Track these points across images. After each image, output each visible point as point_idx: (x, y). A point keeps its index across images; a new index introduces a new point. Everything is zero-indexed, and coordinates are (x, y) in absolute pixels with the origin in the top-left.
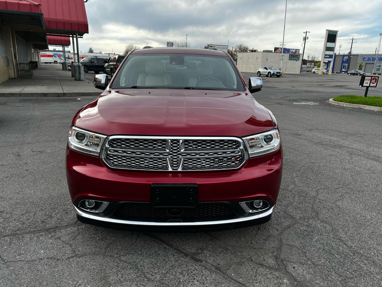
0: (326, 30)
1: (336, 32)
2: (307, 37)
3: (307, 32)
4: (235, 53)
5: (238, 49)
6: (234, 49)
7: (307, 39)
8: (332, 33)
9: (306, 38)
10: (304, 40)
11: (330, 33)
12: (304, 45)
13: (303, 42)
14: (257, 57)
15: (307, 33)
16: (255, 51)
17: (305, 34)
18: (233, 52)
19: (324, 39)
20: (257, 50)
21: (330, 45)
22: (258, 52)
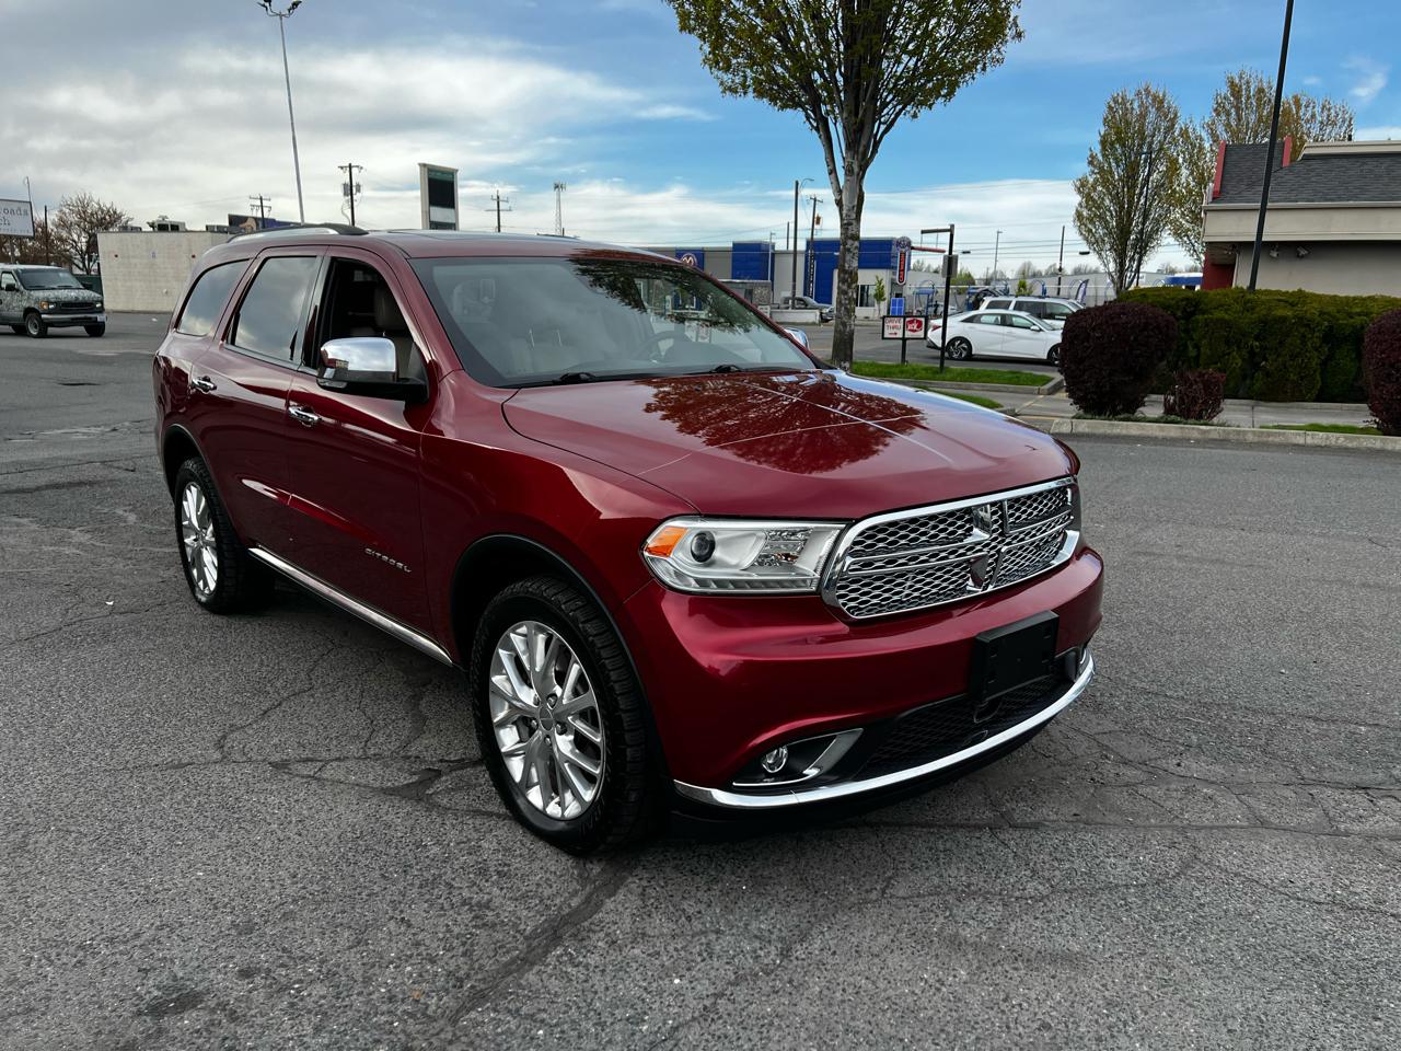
0: (420, 164)
1: (452, 173)
2: (354, 184)
3: (350, 167)
4: (64, 234)
5: (74, 218)
6: (53, 217)
7: (358, 190)
8: (438, 176)
9: (354, 189)
10: (345, 194)
11: (433, 175)
12: (350, 210)
13: (344, 200)
14: (190, 250)
15: (354, 170)
16: (175, 228)
17: (348, 173)
18: (50, 226)
19: (418, 193)
20: (184, 224)
21: (440, 214)
22: (187, 231)
